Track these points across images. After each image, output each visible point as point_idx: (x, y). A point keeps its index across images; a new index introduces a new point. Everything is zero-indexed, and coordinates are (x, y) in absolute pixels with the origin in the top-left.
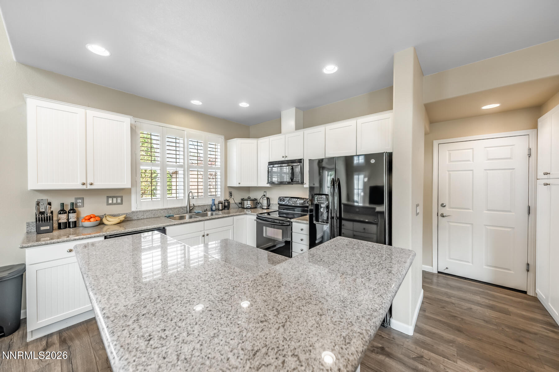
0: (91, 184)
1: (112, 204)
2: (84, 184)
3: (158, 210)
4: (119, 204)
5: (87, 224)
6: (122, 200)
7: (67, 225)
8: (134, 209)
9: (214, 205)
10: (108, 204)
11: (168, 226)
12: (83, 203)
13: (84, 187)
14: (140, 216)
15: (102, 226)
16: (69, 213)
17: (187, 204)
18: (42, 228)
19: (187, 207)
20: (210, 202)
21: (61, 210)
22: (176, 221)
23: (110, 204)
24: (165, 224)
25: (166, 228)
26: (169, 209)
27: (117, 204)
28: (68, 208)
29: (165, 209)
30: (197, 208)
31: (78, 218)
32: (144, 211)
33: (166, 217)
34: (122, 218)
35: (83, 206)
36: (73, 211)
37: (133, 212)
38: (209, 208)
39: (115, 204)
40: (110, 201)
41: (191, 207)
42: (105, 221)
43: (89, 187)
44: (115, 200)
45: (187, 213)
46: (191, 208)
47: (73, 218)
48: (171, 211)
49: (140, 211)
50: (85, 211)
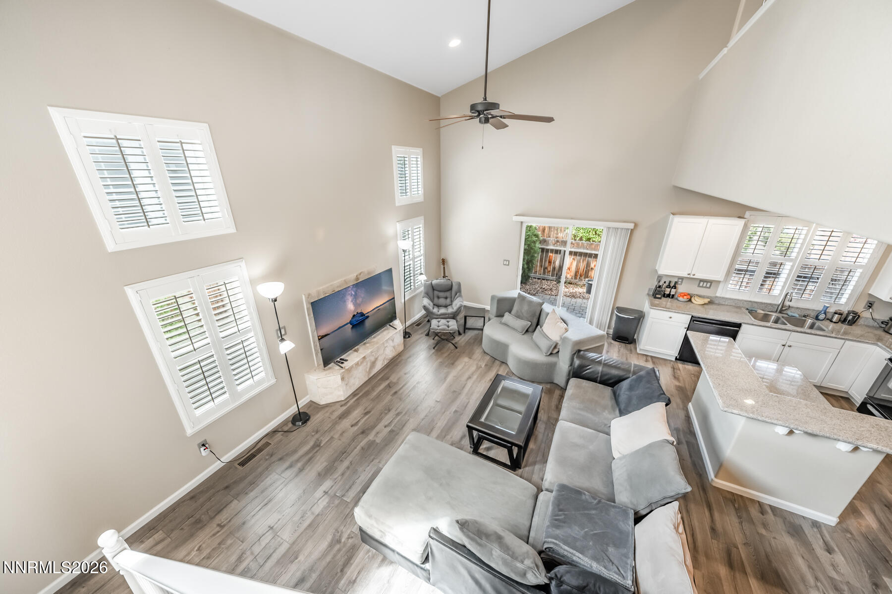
0: (694, 275)
1: (702, 287)
2: (689, 274)
3: (741, 300)
4: (707, 288)
5: (681, 299)
6: (711, 285)
7: (668, 296)
8: (718, 295)
9: (825, 313)
10: (699, 286)
11: (745, 323)
12: (682, 282)
13: (689, 276)
14: (721, 302)
15: (690, 303)
16: (672, 288)
17: (780, 302)
18: (657, 296)
19: (779, 305)
20: (820, 307)
21: (668, 286)
22: (756, 321)
23: (701, 287)
24: (743, 321)
25: (742, 324)
26: (754, 302)
27: (706, 287)
28: (672, 285)
29: (750, 301)
30: (793, 310)
31: (676, 293)
32: (727, 298)
33: (747, 309)
34: (706, 301)
35: (681, 284)
36: (675, 287)
37: (717, 297)
38: (813, 314)
39: (704, 287)
40: (701, 284)
41: (786, 306)
42: (693, 300)
43: (692, 276)
44: (705, 284)
45: (776, 312)
46: (783, 309)
47: (673, 291)
48: (756, 305)
49: (723, 298)
50: (681, 289)
